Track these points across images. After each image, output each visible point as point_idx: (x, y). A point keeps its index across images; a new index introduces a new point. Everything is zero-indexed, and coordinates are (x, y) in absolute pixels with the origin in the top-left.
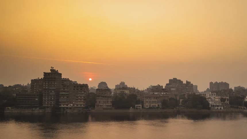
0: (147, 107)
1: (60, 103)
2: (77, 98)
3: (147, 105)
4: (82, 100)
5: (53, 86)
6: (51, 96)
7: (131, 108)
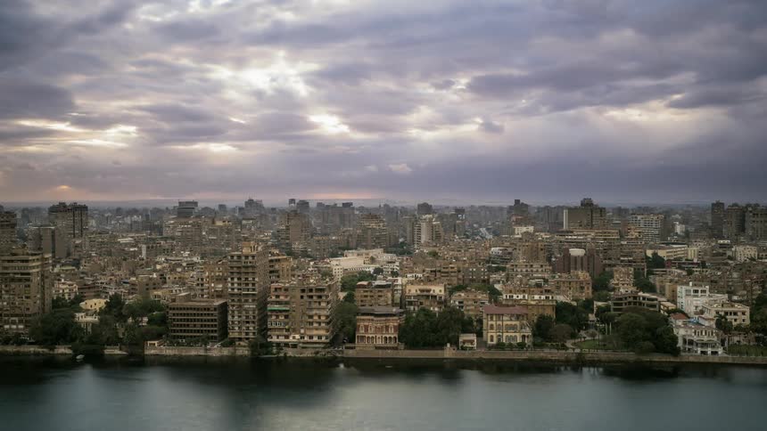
0: (492, 340)
1: (269, 333)
2: (311, 320)
3: (492, 337)
4: (323, 325)
5: (250, 286)
6: (247, 311)
7: (448, 345)
